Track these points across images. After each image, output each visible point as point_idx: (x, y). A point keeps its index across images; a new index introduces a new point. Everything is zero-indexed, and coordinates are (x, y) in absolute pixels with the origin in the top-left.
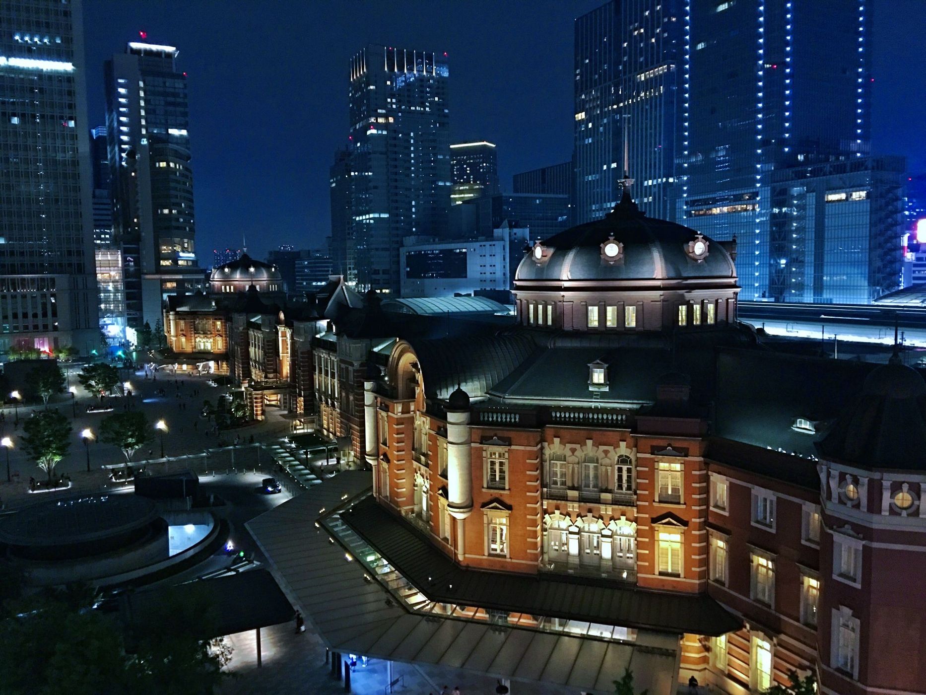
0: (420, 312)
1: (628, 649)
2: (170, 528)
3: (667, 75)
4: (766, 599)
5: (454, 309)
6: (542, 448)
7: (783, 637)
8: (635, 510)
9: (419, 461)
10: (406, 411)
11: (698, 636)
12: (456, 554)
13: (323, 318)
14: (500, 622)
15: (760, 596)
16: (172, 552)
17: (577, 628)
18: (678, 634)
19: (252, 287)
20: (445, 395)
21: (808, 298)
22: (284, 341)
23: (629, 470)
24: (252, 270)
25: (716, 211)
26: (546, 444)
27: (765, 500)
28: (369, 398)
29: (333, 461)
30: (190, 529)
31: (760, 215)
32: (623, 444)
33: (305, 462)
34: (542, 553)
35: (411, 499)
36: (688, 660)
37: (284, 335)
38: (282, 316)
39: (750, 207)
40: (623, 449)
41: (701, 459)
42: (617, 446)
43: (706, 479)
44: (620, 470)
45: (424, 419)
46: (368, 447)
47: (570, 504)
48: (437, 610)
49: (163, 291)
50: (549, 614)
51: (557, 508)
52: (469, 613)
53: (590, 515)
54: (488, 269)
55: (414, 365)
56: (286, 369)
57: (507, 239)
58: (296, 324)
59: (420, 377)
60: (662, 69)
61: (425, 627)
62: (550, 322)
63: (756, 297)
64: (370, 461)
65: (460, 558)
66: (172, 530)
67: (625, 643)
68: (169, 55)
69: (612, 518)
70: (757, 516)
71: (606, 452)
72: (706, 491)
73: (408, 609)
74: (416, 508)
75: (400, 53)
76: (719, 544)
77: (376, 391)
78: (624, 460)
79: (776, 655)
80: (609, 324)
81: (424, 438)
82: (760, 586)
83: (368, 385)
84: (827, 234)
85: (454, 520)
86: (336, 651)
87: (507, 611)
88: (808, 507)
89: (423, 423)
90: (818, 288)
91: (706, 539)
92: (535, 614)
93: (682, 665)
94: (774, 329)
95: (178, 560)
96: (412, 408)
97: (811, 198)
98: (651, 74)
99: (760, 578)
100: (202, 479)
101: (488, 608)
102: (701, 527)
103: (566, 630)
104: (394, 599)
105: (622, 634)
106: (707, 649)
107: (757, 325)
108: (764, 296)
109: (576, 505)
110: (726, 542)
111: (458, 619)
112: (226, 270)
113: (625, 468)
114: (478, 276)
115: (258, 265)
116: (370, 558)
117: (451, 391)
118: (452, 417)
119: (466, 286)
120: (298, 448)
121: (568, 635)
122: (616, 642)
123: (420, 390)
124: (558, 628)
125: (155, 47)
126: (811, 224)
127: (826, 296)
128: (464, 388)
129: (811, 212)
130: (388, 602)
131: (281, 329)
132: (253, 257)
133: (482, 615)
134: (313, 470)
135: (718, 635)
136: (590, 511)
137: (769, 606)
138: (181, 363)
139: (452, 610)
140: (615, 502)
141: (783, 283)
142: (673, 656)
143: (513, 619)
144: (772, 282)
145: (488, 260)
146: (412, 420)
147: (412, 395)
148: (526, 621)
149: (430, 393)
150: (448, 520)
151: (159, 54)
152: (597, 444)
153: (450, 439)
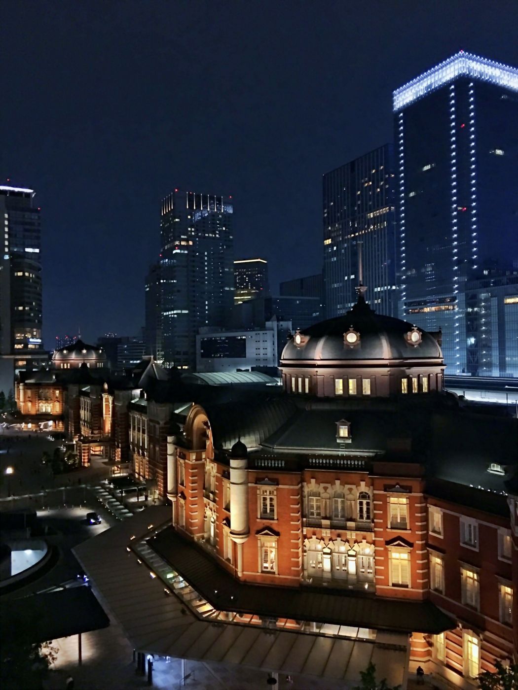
0: (210, 383)
1: (370, 646)
2: (13, 553)
3: (390, 213)
4: (474, 603)
5: (236, 381)
6: (302, 487)
7: (487, 634)
8: (373, 534)
9: (208, 497)
10: (199, 458)
11: (423, 635)
12: (236, 572)
13: (137, 388)
14: (271, 626)
15: (469, 601)
16: (14, 573)
17: (331, 630)
18: (408, 633)
19: (84, 365)
20: (229, 446)
21: (496, 373)
22: (107, 406)
23: (368, 504)
24: (84, 351)
25: (427, 310)
26: (305, 484)
27: (470, 526)
28: (170, 449)
29: (142, 499)
30: (29, 552)
31: (458, 313)
32: (363, 484)
33: (121, 500)
34: (303, 569)
35: (202, 529)
36: (415, 654)
37: (107, 401)
38: (106, 386)
39: (451, 307)
40: (363, 487)
41: (421, 495)
42: (358, 485)
43: (425, 510)
44: (361, 503)
45: (212, 465)
46: (170, 487)
47: (324, 531)
48: (221, 617)
49: (16, 368)
50: (308, 619)
51: (314, 534)
52: (246, 619)
53: (339, 539)
54: (262, 351)
55: (206, 423)
56: (108, 427)
57: (276, 329)
58: (116, 392)
59: (209, 433)
60: (385, 210)
61: (212, 630)
62: (307, 391)
63: (458, 372)
64: (170, 497)
65: (240, 574)
66: (14, 555)
67: (368, 641)
68: (28, 195)
69: (356, 542)
70: (464, 538)
71: (350, 490)
72: (426, 519)
73: (198, 617)
74: (206, 535)
75: (198, 197)
76: (437, 561)
77: (176, 443)
78: (363, 496)
79: (482, 648)
80: (351, 392)
81: (213, 480)
82: (468, 594)
83: (170, 439)
84: (507, 327)
85: (235, 544)
86: (141, 652)
87: (276, 616)
88: (502, 531)
89: (212, 468)
90: (503, 366)
91: (426, 557)
92: (297, 618)
93: (411, 658)
94: (472, 396)
95: (18, 579)
96: (204, 456)
97: (494, 302)
98: (377, 213)
99: (469, 587)
100: (40, 514)
101: (262, 616)
102: (423, 547)
103: (322, 631)
104: (187, 609)
105: (365, 633)
106: (430, 644)
107: (459, 393)
108: (463, 372)
109: (328, 531)
110: (442, 559)
111: (237, 624)
112: (65, 352)
113: (365, 502)
114: (254, 356)
115: (89, 348)
116: (170, 576)
117: (233, 443)
118: (233, 463)
119: (246, 364)
120: (115, 488)
121: (323, 635)
122: (361, 641)
123: (210, 443)
124: (315, 630)
125: (17, 190)
126: (494, 319)
127: (508, 371)
128: (243, 441)
129: (494, 311)
130: (183, 612)
131: (105, 396)
132: (86, 342)
133: (256, 620)
134: (127, 506)
135: (438, 633)
136: (339, 536)
137: (476, 609)
138: (27, 423)
139: (234, 617)
140: (358, 529)
141: (477, 362)
142: (404, 651)
143: (281, 623)
144: (469, 362)
145: (261, 345)
146: (203, 465)
147: (203, 447)
148: (290, 625)
149: (217, 445)
150: (230, 545)
151: (20, 193)
152: (343, 484)
153: (232, 480)
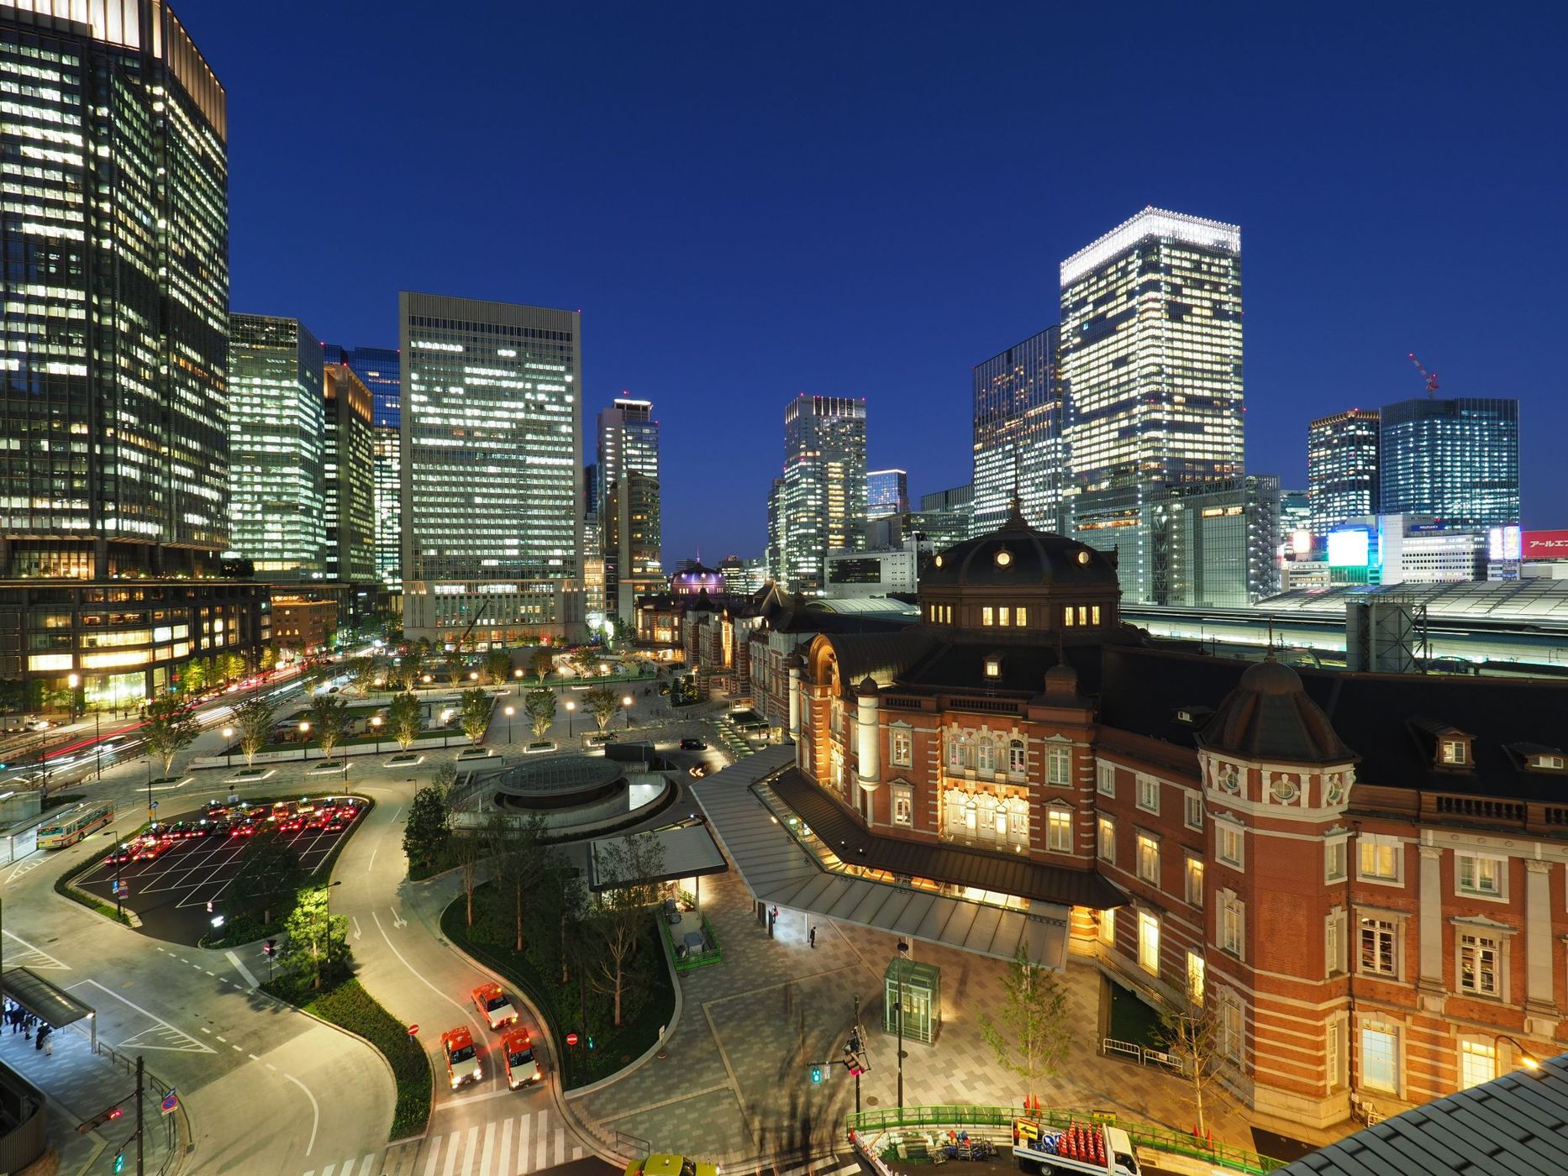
0: (839, 611)
1: (1023, 917)
2: (632, 788)
3: (1056, 411)
4: (1152, 878)
5: (868, 609)
6: (942, 731)
7: (1170, 915)
8: (1027, 790)
9: (834, 738)
10: (824, 695)
11: (1087, 909)
12: (865, 822)
13: (758, 615)
14: (906, 886)
15: (1146, 875)
16: (632, 807)
17: (974, 894)
18: (1069, 904)
19: (703, 590)
20: (857, 681)
21: (1190, 601)
22: (727, 634)
23: (1021, 753)
24: (703, 575)
25: (1102, 525)
26: (945, 728)
27: (1149, 785)
28: (793, 683)
29: (764, 736)
30: (647, 788)
31: (1142, 529)
32: (1015, 730)
33: (739, 736)
34: (943, 825)
35: (828, 773)
36: (1076, 931)
37: (727, 629)
38: (726, 613)
39: (1132, 522)
40: (1015, 734)
41: (1087, 745)
42: (1009, 731)
43: (1093, 763)
44: (1013, 753)
45: (839, 702)
46: (792, 725)
47: (967, 782)
48: (849, 870)
49: (634, 593)
50: (949, 883)
51: (956, 785)
52: (877, 875)
53: (986, 792)
54: (899, 575)
55: (831, 656)
56: (728, 657)
57: (915, 550)
58: (736, 620)
59: (835, 666)
60: (1050, 406)
61: (838, 885)
62: (949, 621)
63: (1141, 600)
64: (794, 737)
65: (870, 825)
66: (633, 789)
67: (1020, 912)
68: (645, 408)
69: (1006, 796)
70: (1141, 799)
71: (1000, 737)
72: (1094, 774)
73: (822, 868)
74: (832, 780)
75: (826, 400)
76: (1106, 825)
77: (802, 678)
78: (1016, 743)
79: (1163, 929)
80: (1002, 623)
81: (840, 719)
82: (1145, 866)
83: (792, 672)
84: (1206, 546)
85: (864, 792)
86: (762, 901)
87: (911, 876)
88: (1190, 793)
89: (838, 706)
90: (1199, 590)
91: (1094, 819)
92: (936, 881)
93: (1072, 935)
94: (1157, 630)
95: (636, 814)
96: (829, 692)
97: (1190, 514)
98: (1040, 410)
99: (1146, 858)
100: (658, 747)
101: (894, 872)
102: (1090, 807)
103: (965, 896)
104: (812, 859)
105: (1015, 902)
106: (1097, 921)
107: (1140, 625)
108: (1148, 600)
109: (973, 783)
110: (1114, 823)
111: (867, 880)
112: (683, 576)
113: (1017, 751)
114: (890, 581)
115: (708, 572)
116: (793, 822)
117: (862, 678)
118: (862, 701)
119: (880, 590)
120: (736, 724)
121: (966, 901)
122: (1011, 910)
123: (836, 678)
124: (957, 894)
125: (634, 402)
126: (1190, 536)
127: (1207, 599)
128: (873, 676)
129: (1190, 526)
130: (807, 861)
131: (725, 624)
132: (705, 566)
133: (888, 877)
134: (747, 743)
135: (1106, 908)
136: (986, 789)
137: (1155, 885)
138: (646, 650)
139: (864, 872)
140: (1008, 782)
141: (1166, 588)
142: (1062, 924)
143: (917, 883)
144: (1155, 588)
145: (899, 568)
146: (829, 703)
147: (829, 681)
148: (927, 885)
149: (844, 681)
150: (858, 792)
151: (637, 407)
152: (991, 729)
153: (860, 720)
